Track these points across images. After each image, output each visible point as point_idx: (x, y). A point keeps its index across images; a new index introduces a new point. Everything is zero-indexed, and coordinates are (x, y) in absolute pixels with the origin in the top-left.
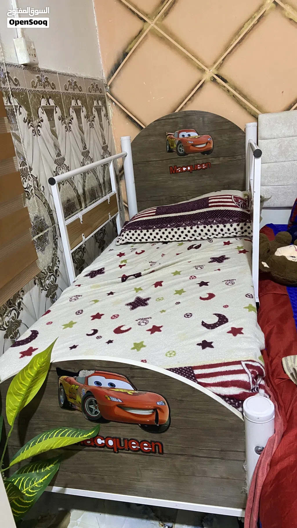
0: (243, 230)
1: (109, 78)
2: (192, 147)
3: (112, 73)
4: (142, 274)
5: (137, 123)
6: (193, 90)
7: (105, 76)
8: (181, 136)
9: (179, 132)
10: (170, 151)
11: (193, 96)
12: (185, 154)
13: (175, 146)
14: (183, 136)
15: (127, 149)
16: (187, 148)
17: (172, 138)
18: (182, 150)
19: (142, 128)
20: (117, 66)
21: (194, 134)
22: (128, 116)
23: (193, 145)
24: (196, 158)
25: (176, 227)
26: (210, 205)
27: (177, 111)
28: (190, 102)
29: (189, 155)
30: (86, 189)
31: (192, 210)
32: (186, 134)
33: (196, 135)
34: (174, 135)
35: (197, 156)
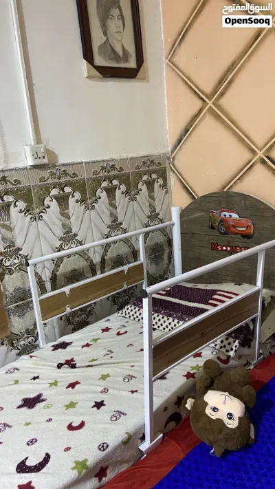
2: (232, 229)
3: (175, 147)
4: (77, 365)
5: (191, 193)
8: (223, 216)
9: (221, 212)
10: (212, 228)
11: (242, 176)
12: (226, 234)
13: (217, 224)
14: (225, 215)
16: (228, 228)
17: (214, 215)
18: (223, 229)
19: (195, 198)
20: (179, 141)
21: (235, 216)
22: (185, 187)
23: (234, 226)
24: (236, 240)
26: (210, 301)
27: (225, 190)
28: (239, 181)
29: (229, 236)
32: (228, 214)
33: (237, 217)
34: (216, 213)
35: (237, 238)
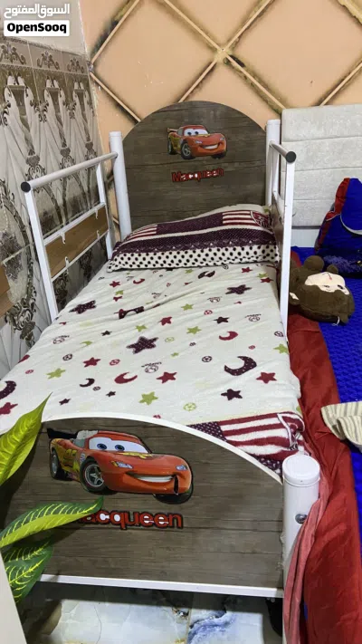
0: (265, 254)
1: (93, 53)
3: (97, 47)
4: (145, 308)
5: (129, 114)
6: (201, 74)
7: (87, 50)
9: (184, 129)
10: (173, 152)
11: (201, 82)
12: (191, 157)
13: (179, 146)
14: (189, 133)
15: (117, 148)
16: (194, 150)
17: (175, 136)
18: (187, 152)
19: (136, 121)
20: (103, 38)
21: (203, 132)
22: (118, 105)
23: (202, 146)
25: (183, 250)
26: (224, 222)
27: (181, 101)
28: (197, 90)
30: (67, 199)
31: (202, 229)
32: (193, 131)
33: (206, 132)
34: (177, 132)
35: (207, 161)
